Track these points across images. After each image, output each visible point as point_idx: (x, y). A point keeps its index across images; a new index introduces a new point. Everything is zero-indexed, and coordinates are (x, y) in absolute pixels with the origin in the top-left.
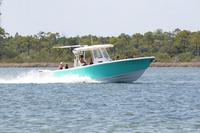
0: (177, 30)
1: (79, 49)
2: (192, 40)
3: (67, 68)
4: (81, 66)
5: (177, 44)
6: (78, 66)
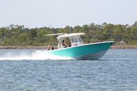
0: (105, 23)
1: (61, 36)
2: (115, 31)
4: (63, 48)
5: (105, 33)
6: (61, 48)
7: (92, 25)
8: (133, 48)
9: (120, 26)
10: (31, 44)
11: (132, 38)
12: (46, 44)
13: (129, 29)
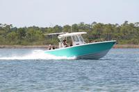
0: (94, 23)
2: (105, 30)
3: (54, 49)
5: (94, 32)
6: (62, 47)
7: (82, 24)
8: (123, 48)
9: (110, 25)
10: (20, 43)
11: (123, 38)
12: (35, 43)
13: (119, 28)
